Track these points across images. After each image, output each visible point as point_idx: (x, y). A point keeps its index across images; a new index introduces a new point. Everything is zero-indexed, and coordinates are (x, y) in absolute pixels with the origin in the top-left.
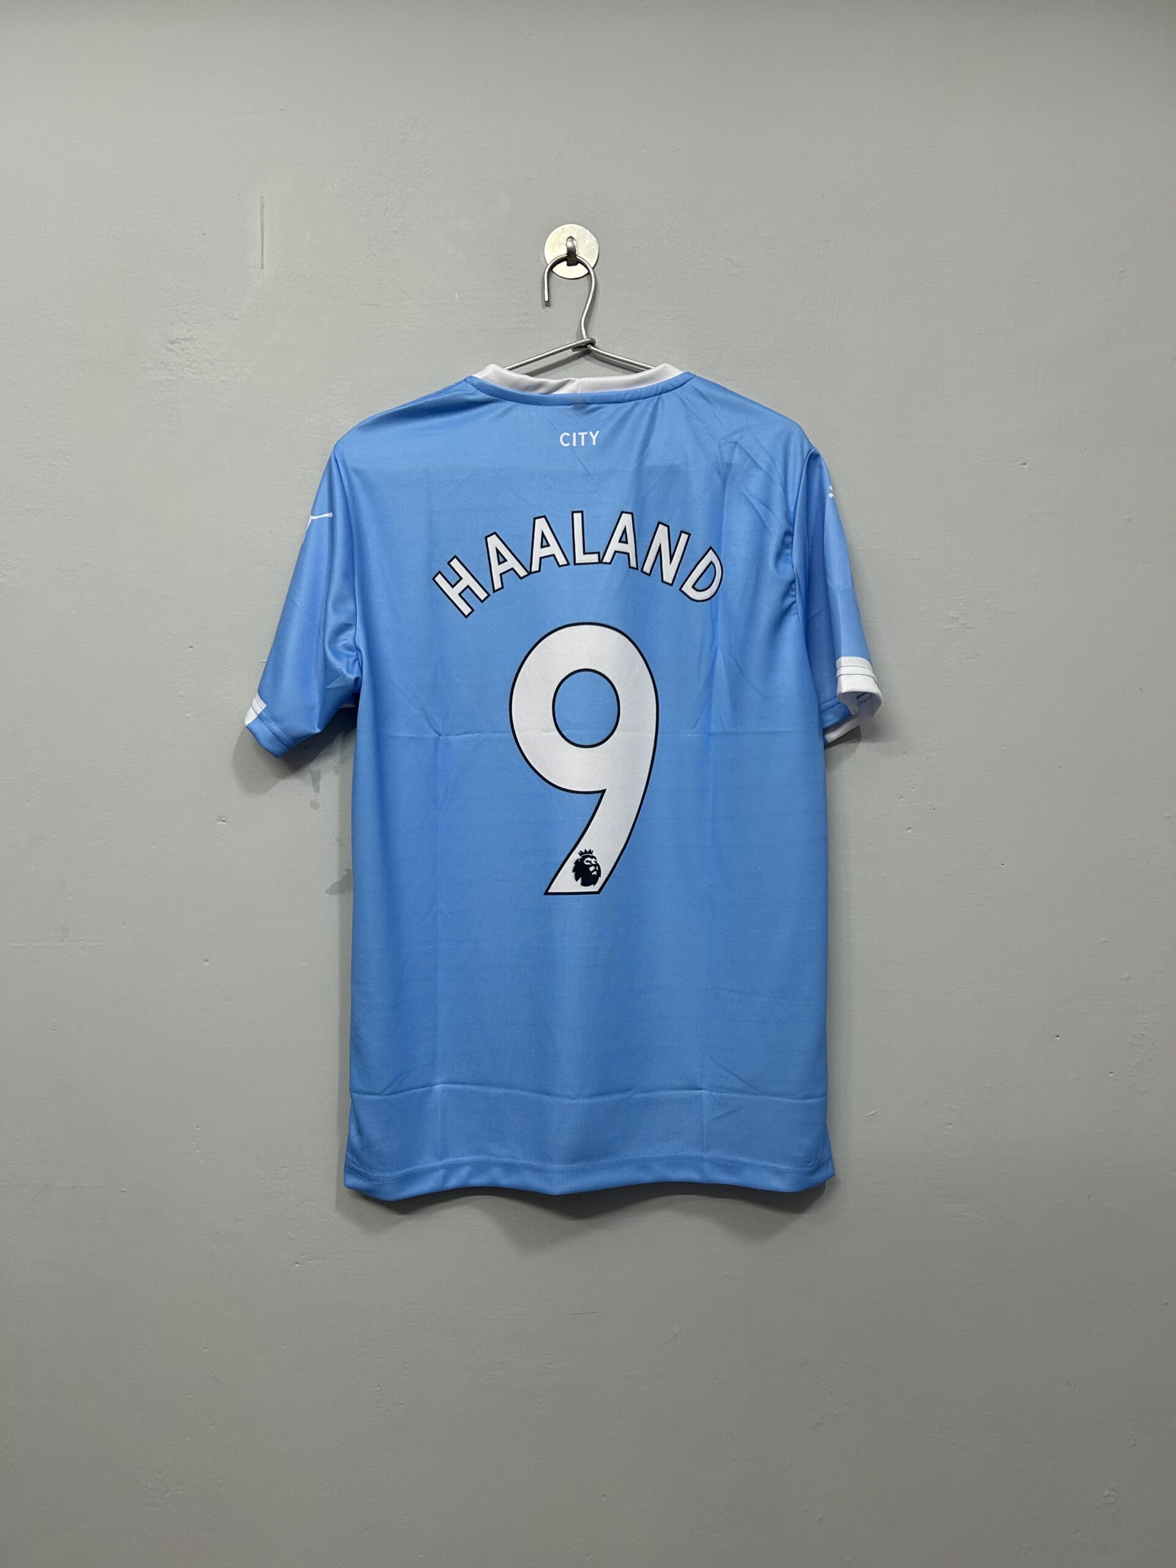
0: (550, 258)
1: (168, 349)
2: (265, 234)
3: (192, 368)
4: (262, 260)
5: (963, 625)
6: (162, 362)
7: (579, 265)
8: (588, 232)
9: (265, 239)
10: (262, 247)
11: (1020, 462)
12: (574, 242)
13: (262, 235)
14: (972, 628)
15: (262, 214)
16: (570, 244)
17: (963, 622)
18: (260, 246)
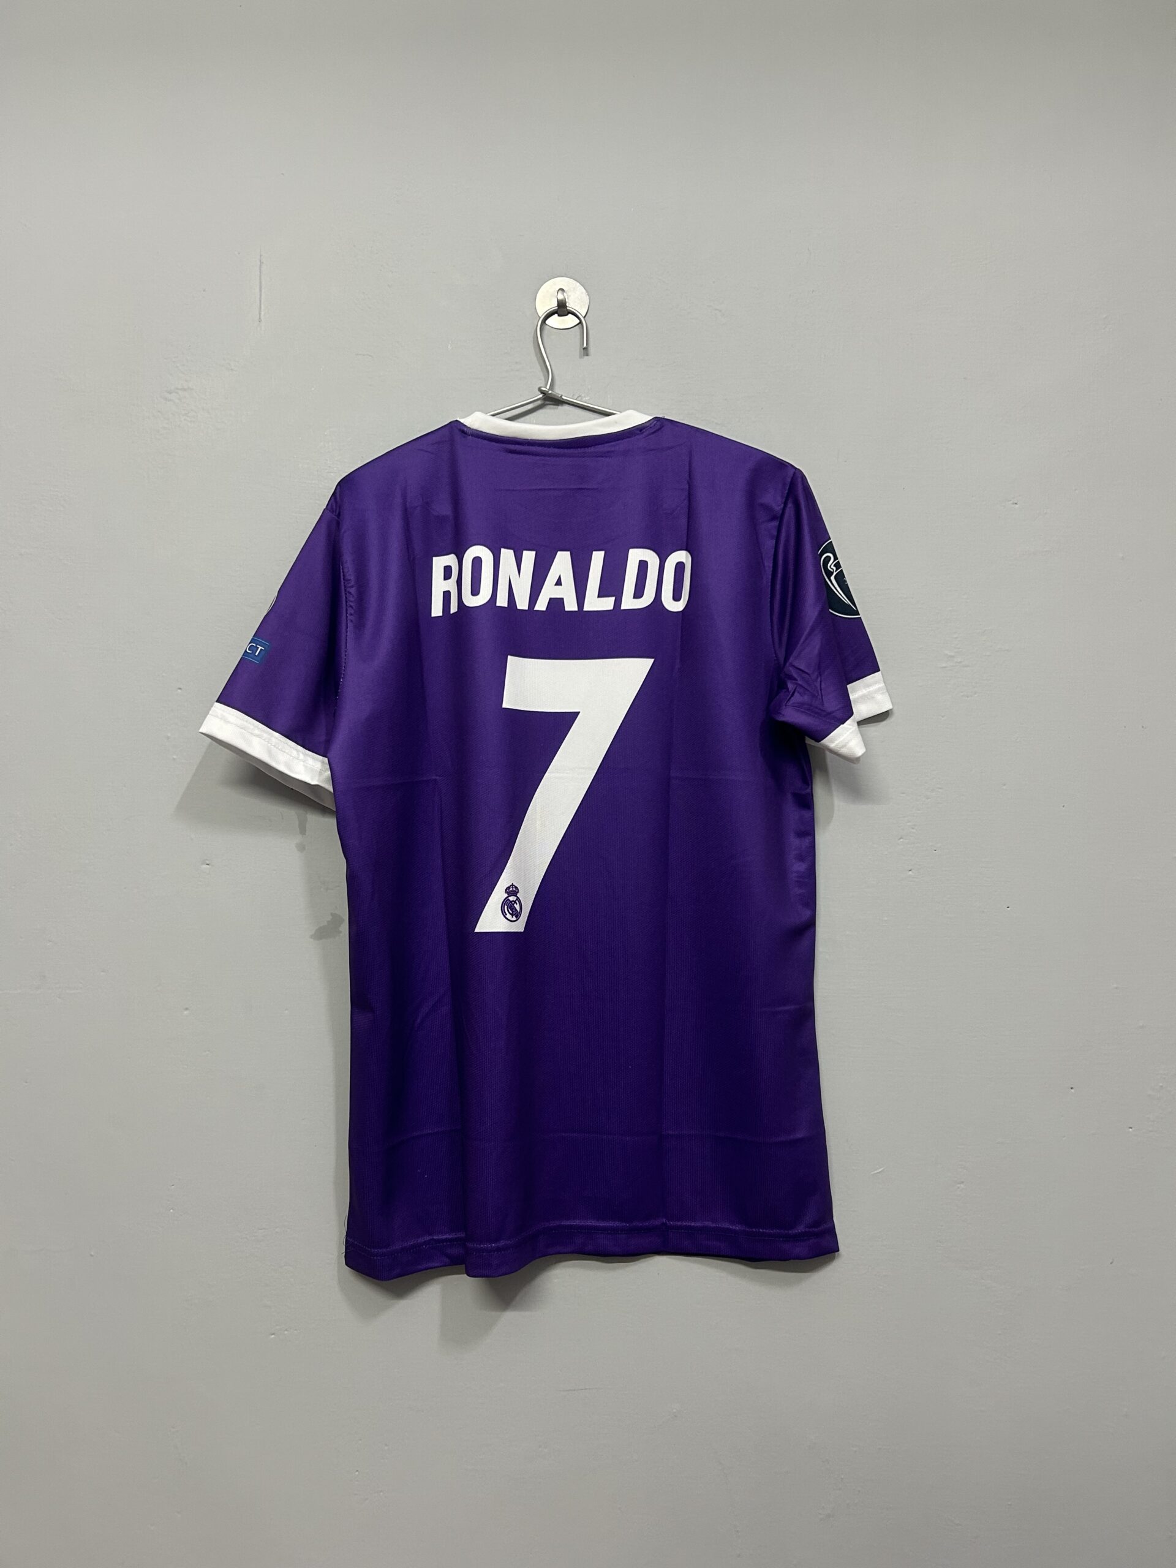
0: (542, 309)
1: (166, 399)
2: (263, 291)
3: (188, 417)
4: (260, 314)
5: (960, 662)
6: (159, 411)
7: (570, 315)
8: (578, 284)
9: (263, 297)
10: (260, 301)
11: (1011, 502)
12: (565, 294)
13: (260, 290)
14: (968, 666)
15: (260, 270)
16: (560, 297)
17: (959, 660)
18: (259, 302)
